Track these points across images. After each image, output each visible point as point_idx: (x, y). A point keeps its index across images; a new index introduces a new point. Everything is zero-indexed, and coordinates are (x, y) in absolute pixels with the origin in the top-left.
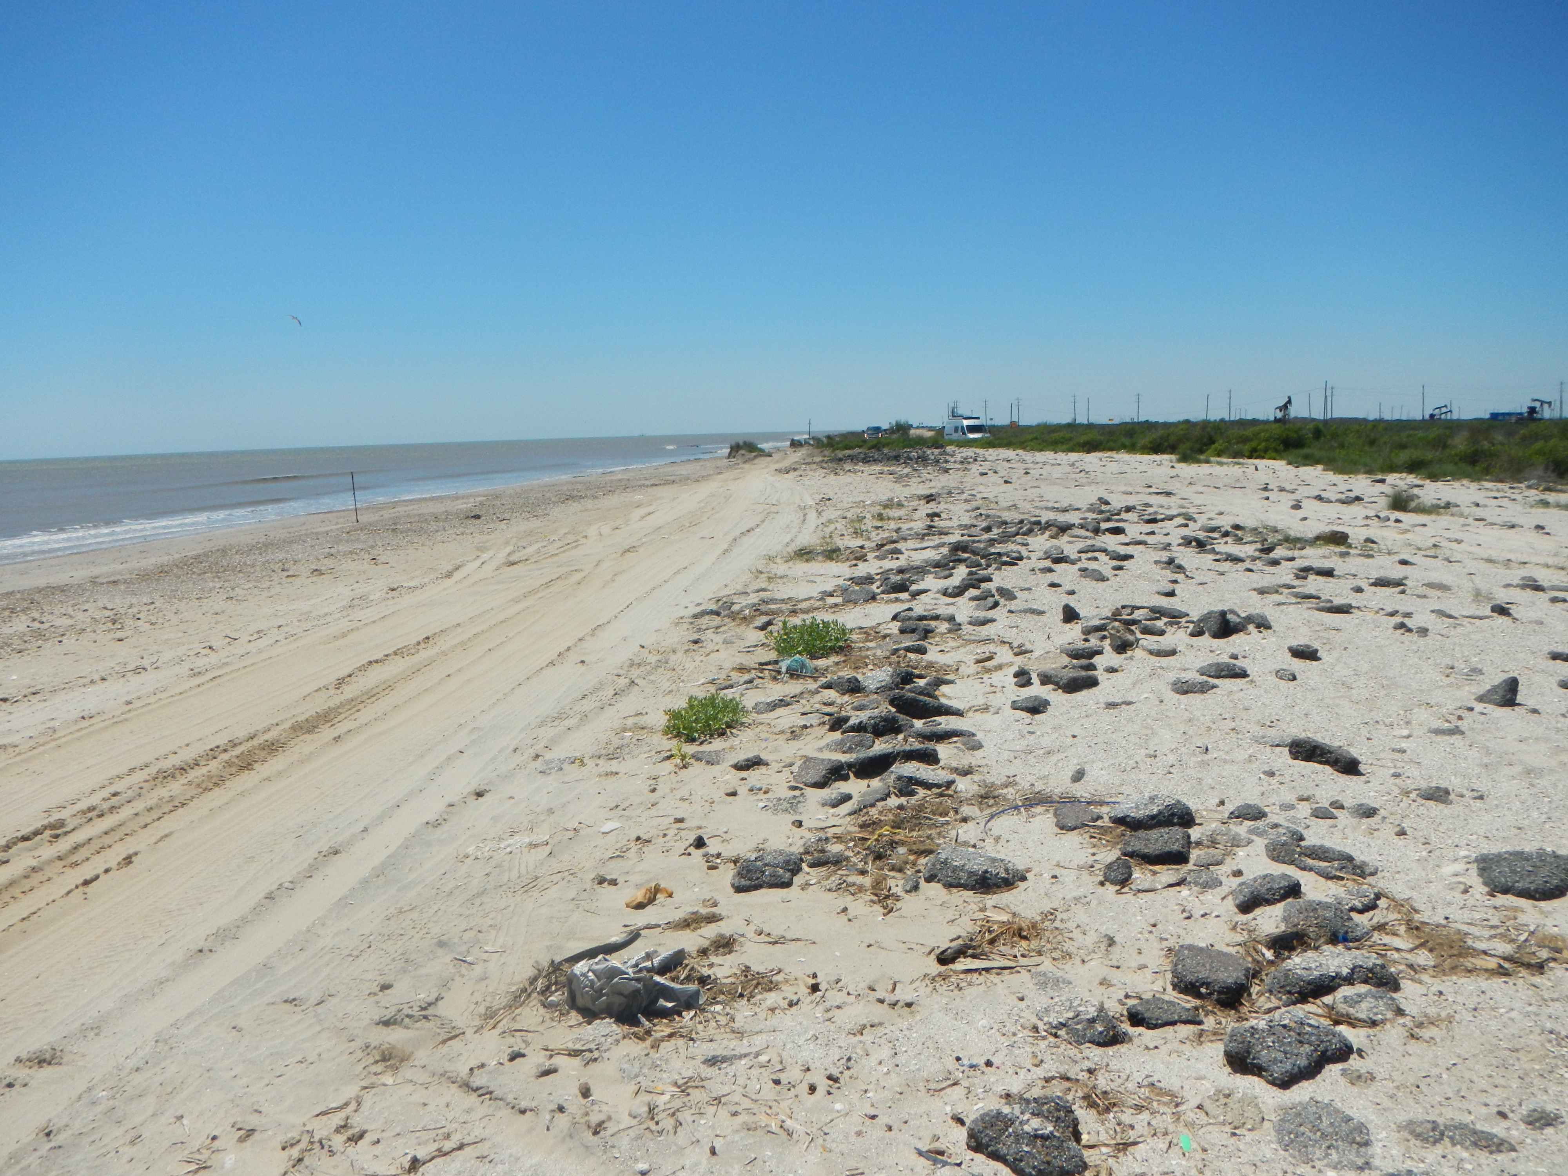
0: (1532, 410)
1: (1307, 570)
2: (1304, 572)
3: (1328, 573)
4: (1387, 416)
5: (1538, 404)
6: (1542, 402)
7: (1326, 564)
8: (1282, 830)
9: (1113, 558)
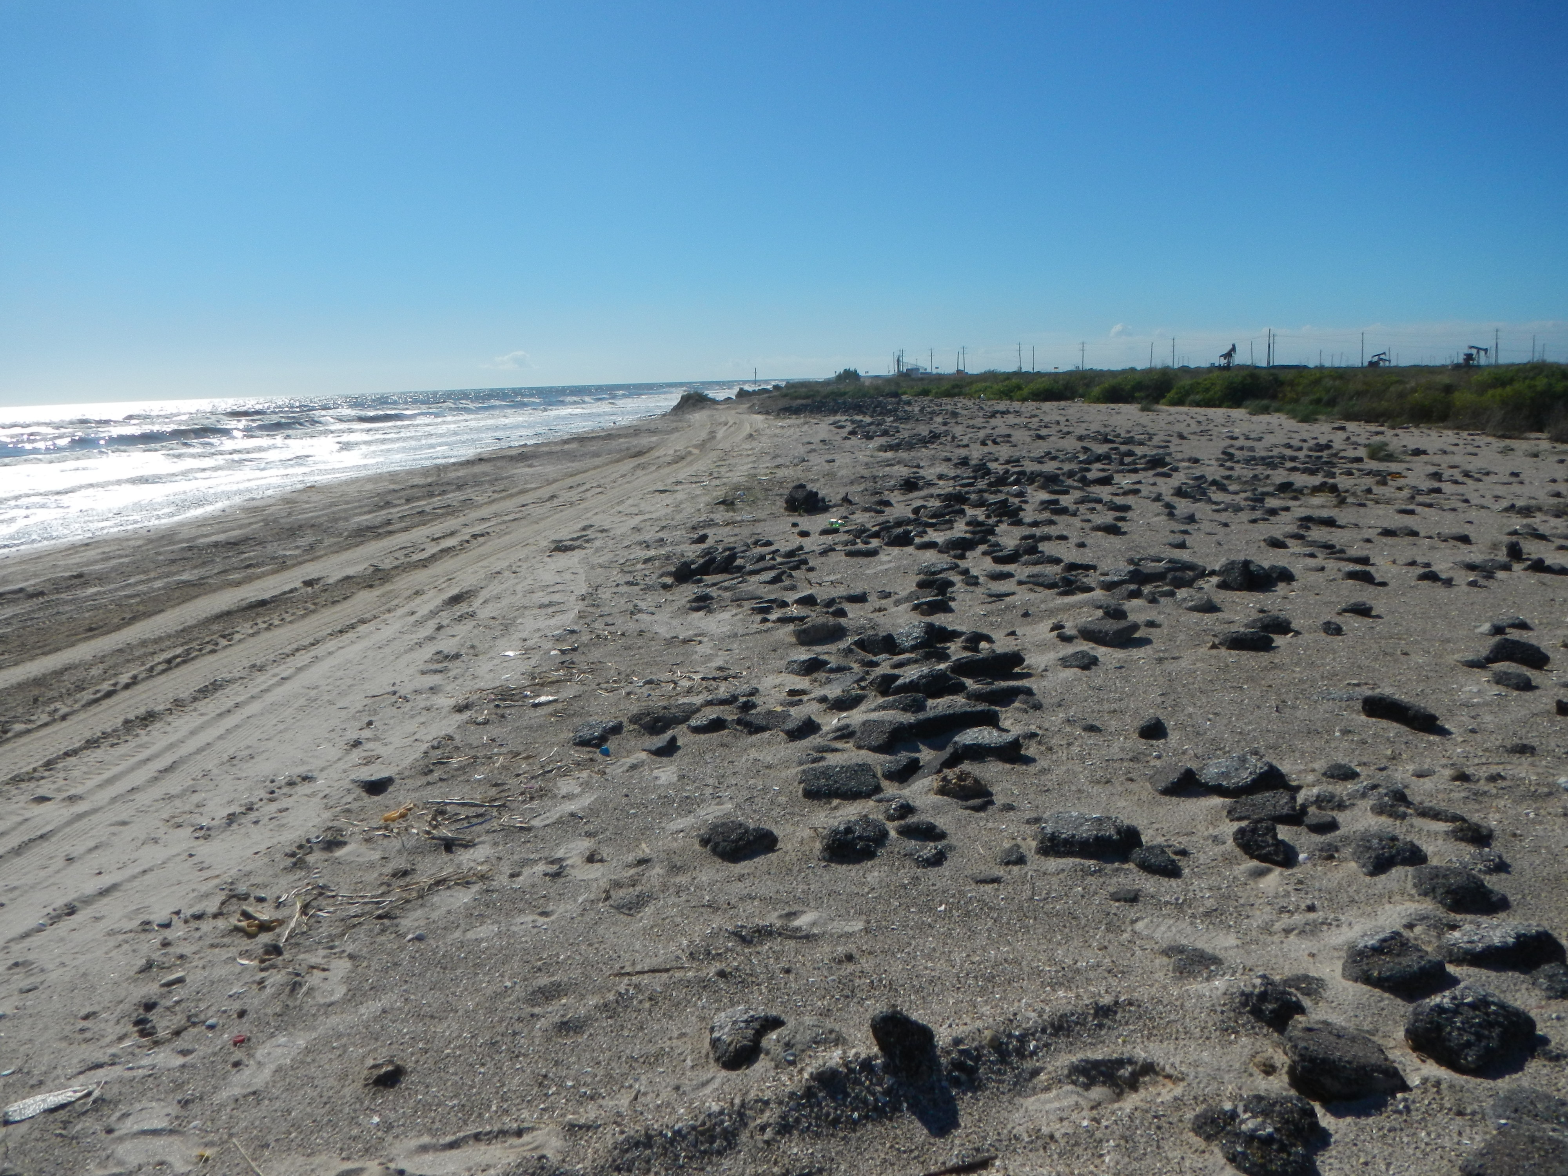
0: (1469, 357)
1: (1309, 519)
2: (1307, 521)
3: (1330, 522)
4: (1327, 364)
5: (1474, 351)
6: (1479, 349)
7: (1325, 513)
8: (1382, 791)
9: (1110, 509)
